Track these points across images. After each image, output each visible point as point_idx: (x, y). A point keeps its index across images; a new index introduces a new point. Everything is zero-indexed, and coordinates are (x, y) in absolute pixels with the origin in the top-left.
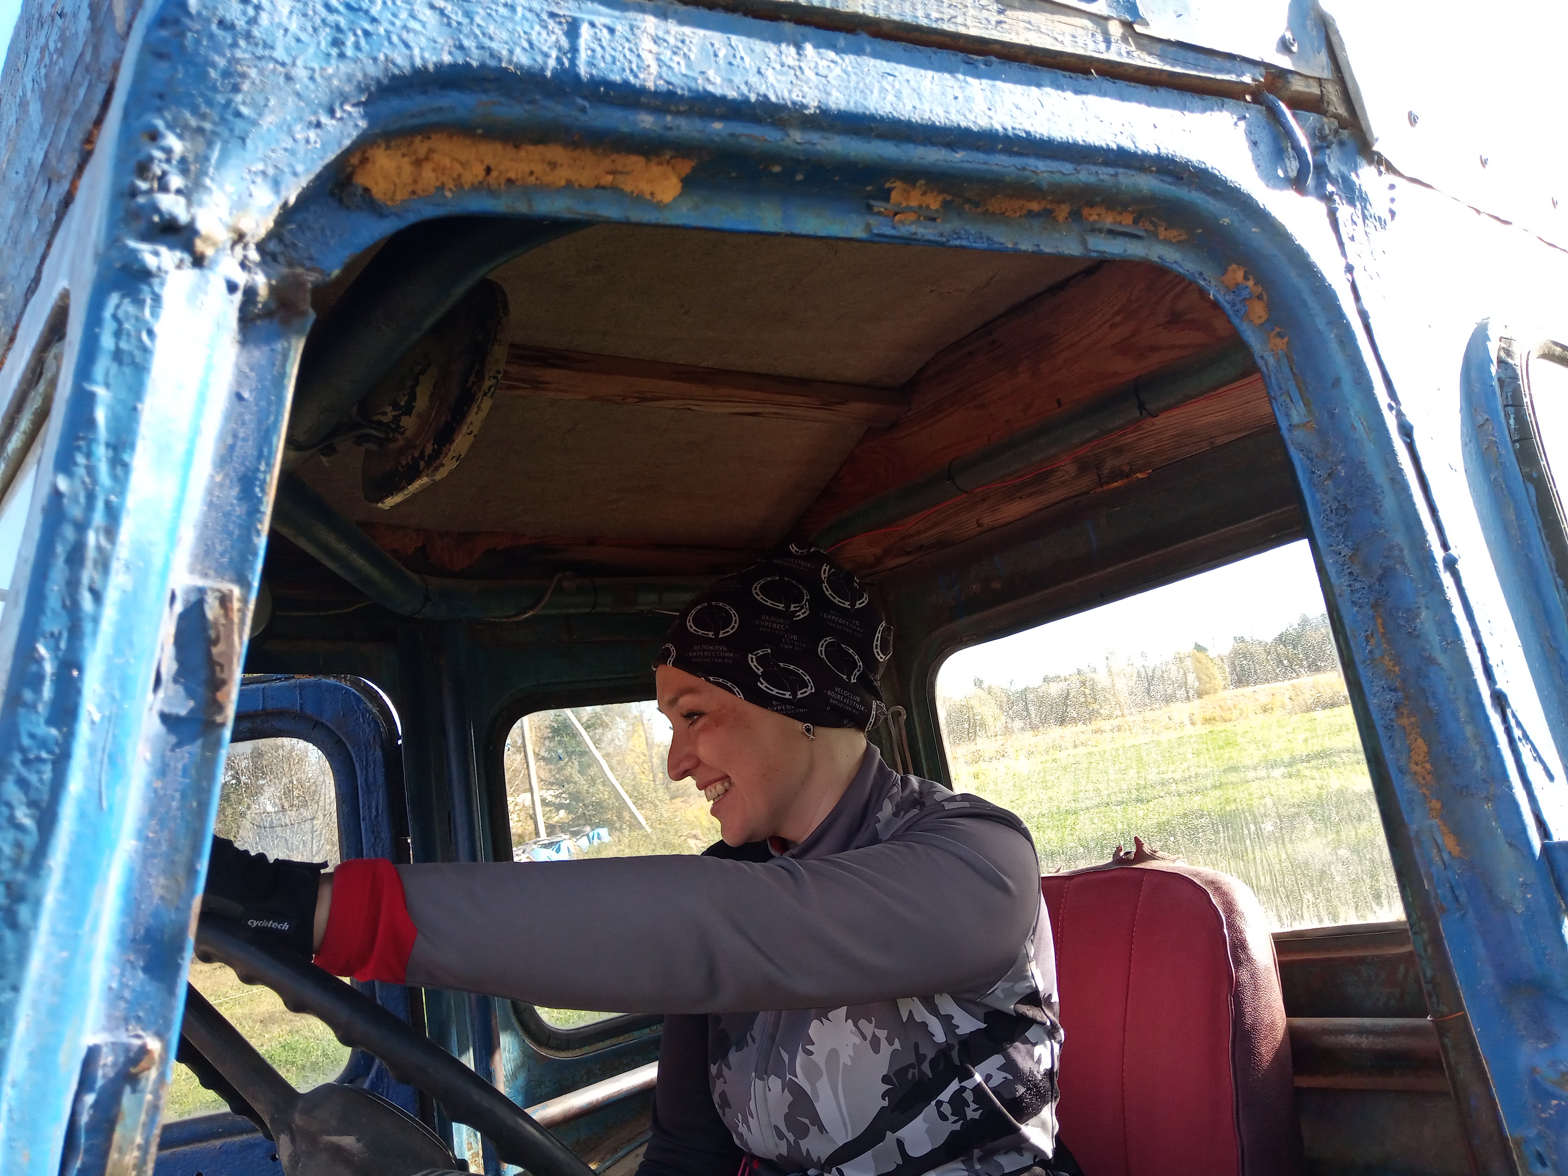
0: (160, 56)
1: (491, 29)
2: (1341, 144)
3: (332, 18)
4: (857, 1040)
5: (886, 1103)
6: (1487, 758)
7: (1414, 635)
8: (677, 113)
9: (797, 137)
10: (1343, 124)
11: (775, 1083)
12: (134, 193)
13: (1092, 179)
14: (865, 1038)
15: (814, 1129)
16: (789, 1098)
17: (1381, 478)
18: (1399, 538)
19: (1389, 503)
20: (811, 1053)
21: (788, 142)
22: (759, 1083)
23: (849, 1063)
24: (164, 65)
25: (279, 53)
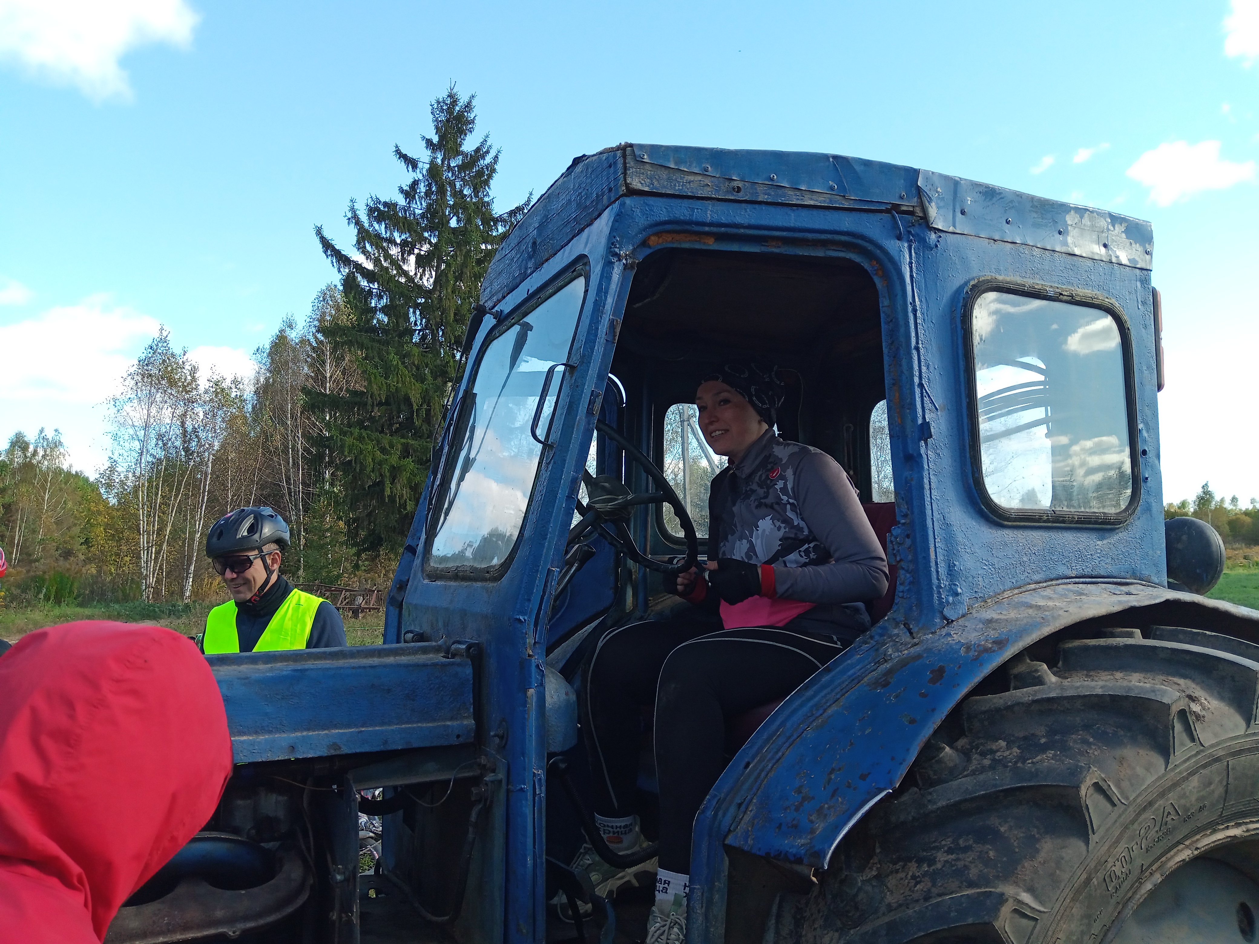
0: (617, 221)
1: (676, 212)
2: (920, 225)
3: (646, 212)
4: (773, 527)
5: (780, 548)
6: (911, 399)
7: (901, 365)
8: (714, 227)
9: (742, 231)
10: (921, 218)
11: (745, 541)
12: (611, 248)
13: (825, 238)
14: (775, 526)
15: (754, 557)
16: (748, 545)
17: (902, 322)
18: (902, 339)
19: (902, 330)
20: (758, 530)
21: (739, 232)
22: (738, 542)
23: (768, 534)
24: (617, 223)
25: (637, 221)
